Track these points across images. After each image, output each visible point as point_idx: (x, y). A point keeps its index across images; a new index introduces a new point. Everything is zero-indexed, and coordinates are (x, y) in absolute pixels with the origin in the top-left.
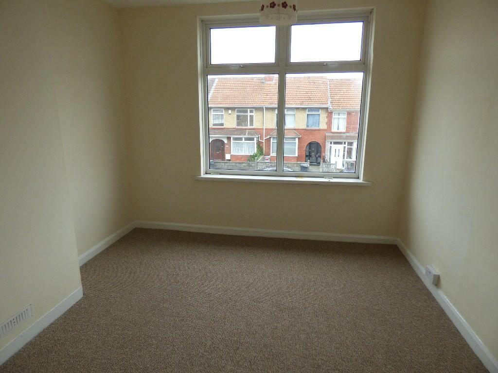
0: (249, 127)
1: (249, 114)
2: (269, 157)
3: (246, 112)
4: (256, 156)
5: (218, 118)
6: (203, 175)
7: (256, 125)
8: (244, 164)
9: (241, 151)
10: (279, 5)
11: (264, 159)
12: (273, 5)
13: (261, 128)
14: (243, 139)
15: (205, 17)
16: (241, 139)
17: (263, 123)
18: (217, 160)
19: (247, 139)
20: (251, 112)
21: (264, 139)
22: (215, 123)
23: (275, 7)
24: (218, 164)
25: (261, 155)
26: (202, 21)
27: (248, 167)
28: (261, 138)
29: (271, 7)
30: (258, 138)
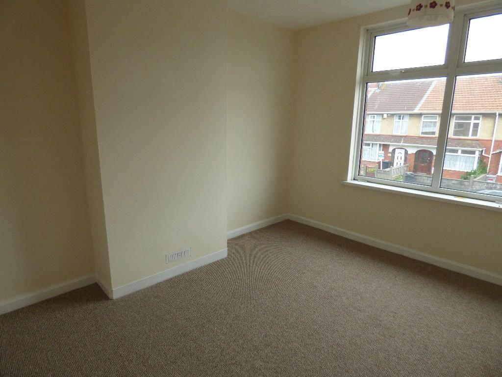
0: (470, 137)
1: (473, 121)
2: (495, 176)
3: (470, 119)
4: (474, 173)
5: (430, 126)
6: (349, 180)
7: (482, 134)
8: (454, 182)
9: (455, 165)
10: (426, 6)
11: (486, 178)
12: (419, 7)
13: (489, 139)
14: (460, 151)
15: (369, 27)
16: (456, 151)
17: (493, 133)
18: (420, 174)
19: (464, 152)
20: (476, 118)
21: (491, 153)
22: (424, 131)
23: (422, 9)
24: (419, 178)
25: (482, 173)
26: (367, 30)
27: (459, 186)
28: (488, 151)
29: (417, 10)
30: (482, 151)
